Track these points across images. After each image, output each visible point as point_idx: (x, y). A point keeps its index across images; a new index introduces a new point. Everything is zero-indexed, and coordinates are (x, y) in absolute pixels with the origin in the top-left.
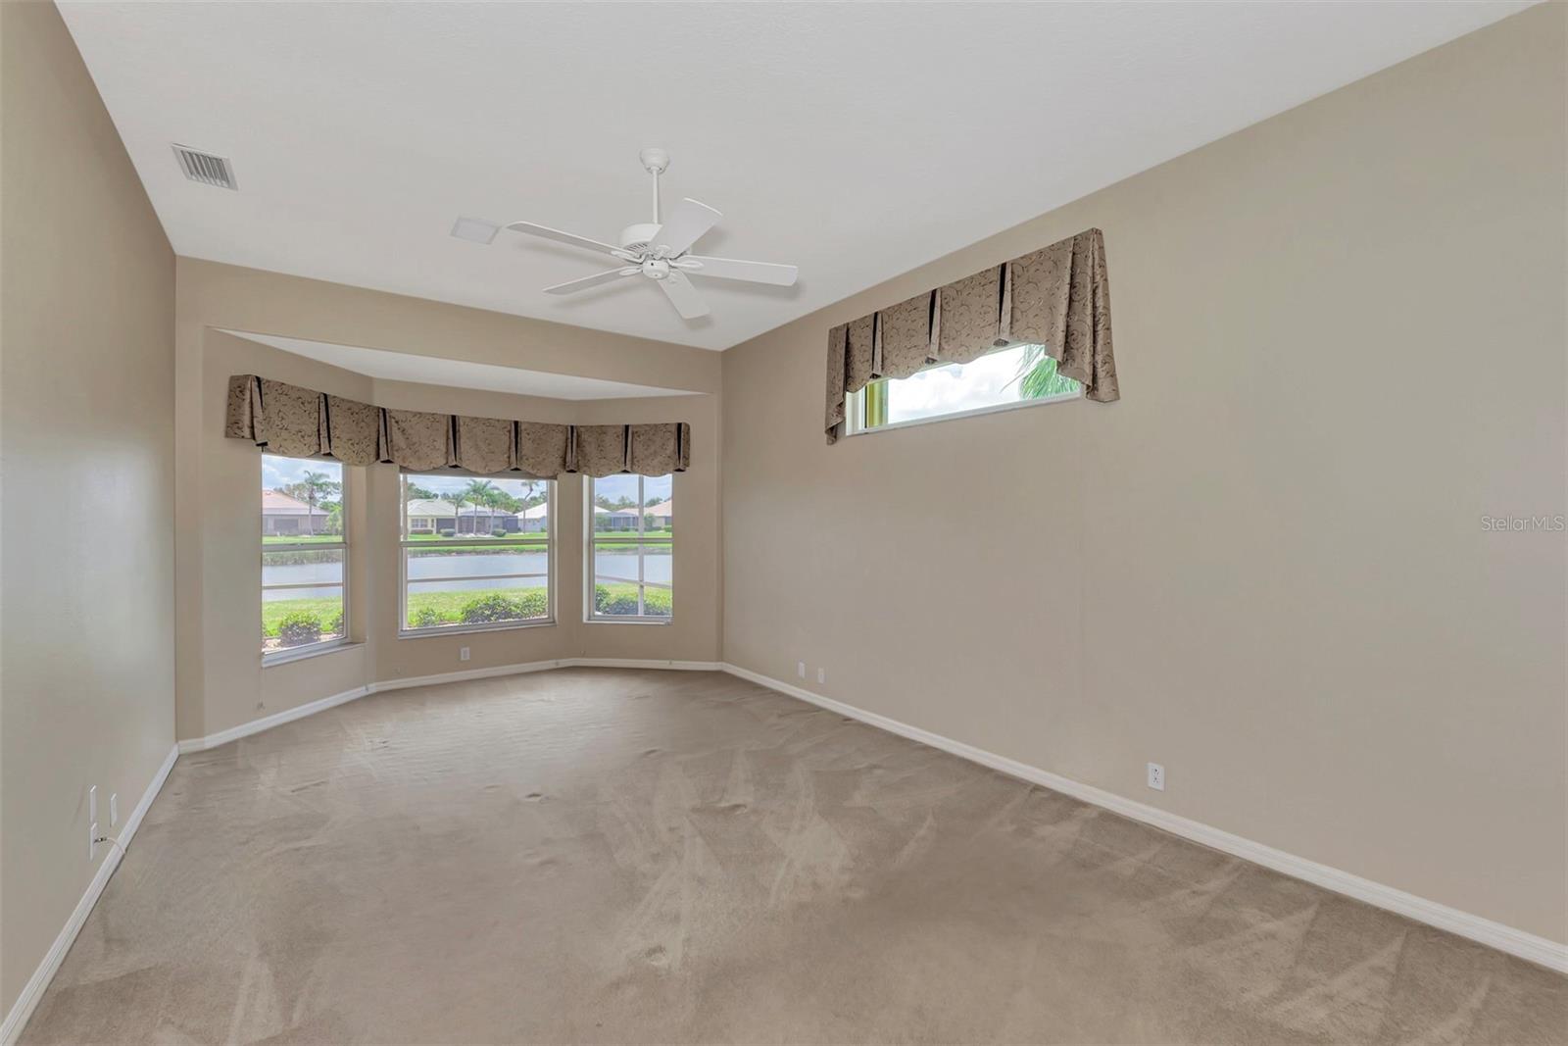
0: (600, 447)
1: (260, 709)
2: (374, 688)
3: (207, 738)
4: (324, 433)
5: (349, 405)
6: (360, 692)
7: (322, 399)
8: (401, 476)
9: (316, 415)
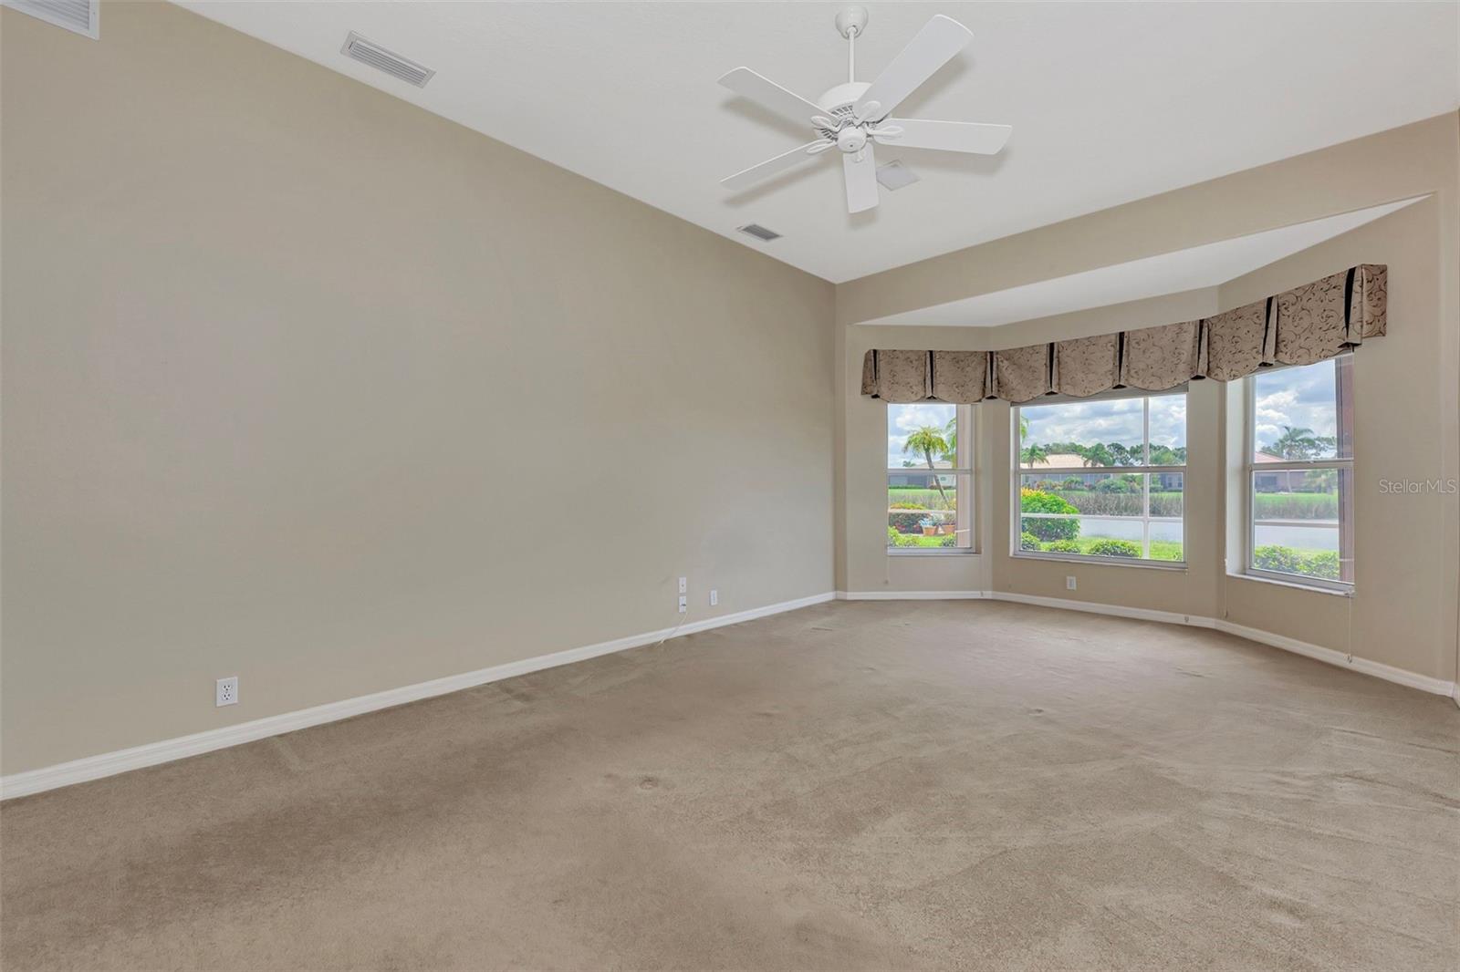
0: (1235, 340)
1: (885, 585)
2: (989, 595)
3: (849, 593)
4: (928, 382)
5: (953, 355)
6: (976, 595)
7: (928, 355)
8: (1012, 409)
9: (923, 369)
